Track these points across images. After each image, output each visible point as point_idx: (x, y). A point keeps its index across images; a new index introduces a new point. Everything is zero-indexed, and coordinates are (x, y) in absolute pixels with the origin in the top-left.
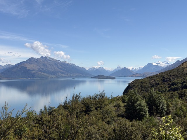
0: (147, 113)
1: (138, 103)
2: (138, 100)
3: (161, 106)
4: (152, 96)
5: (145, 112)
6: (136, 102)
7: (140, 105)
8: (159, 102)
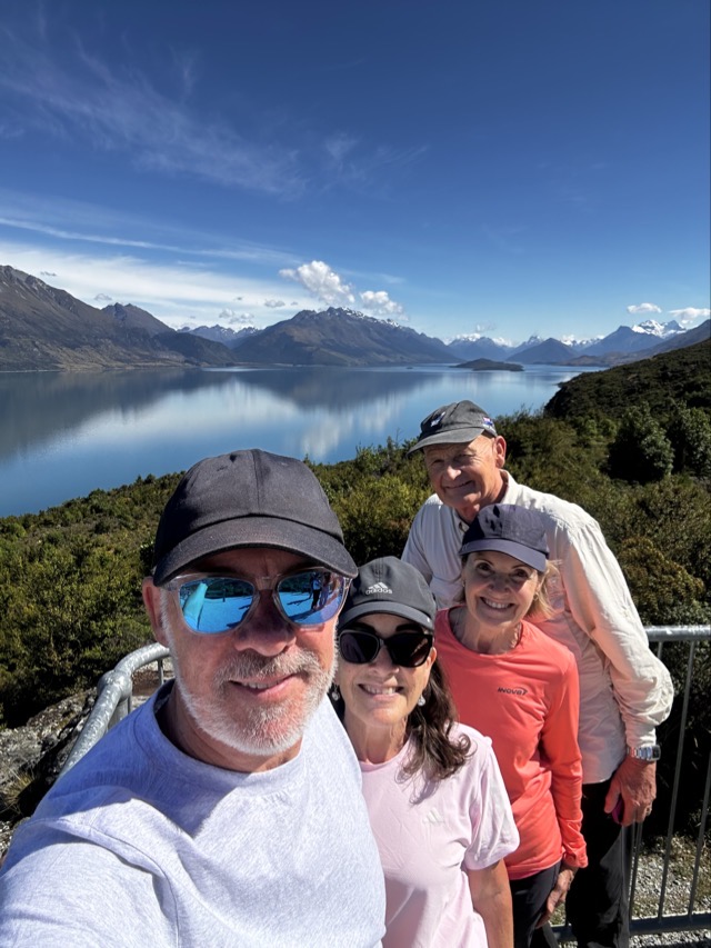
0: (671, 466)
1: (648, 438)
2: (649, 432)
3: (701, 449)
4: (680, 423)
5: (664, 462)
6: (645, 436)
7: (654, 443)
8: (698, 437)
